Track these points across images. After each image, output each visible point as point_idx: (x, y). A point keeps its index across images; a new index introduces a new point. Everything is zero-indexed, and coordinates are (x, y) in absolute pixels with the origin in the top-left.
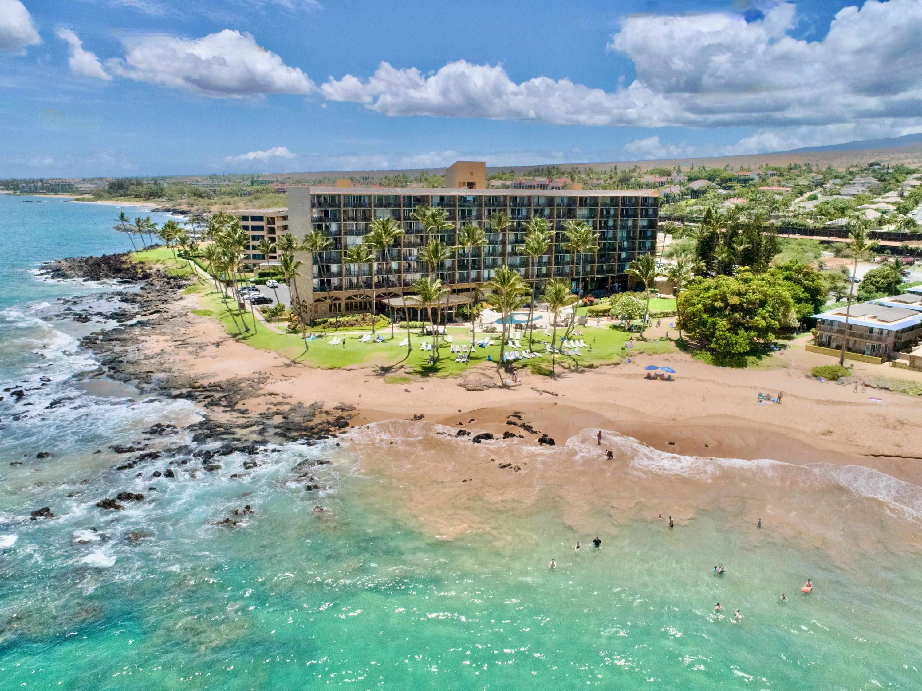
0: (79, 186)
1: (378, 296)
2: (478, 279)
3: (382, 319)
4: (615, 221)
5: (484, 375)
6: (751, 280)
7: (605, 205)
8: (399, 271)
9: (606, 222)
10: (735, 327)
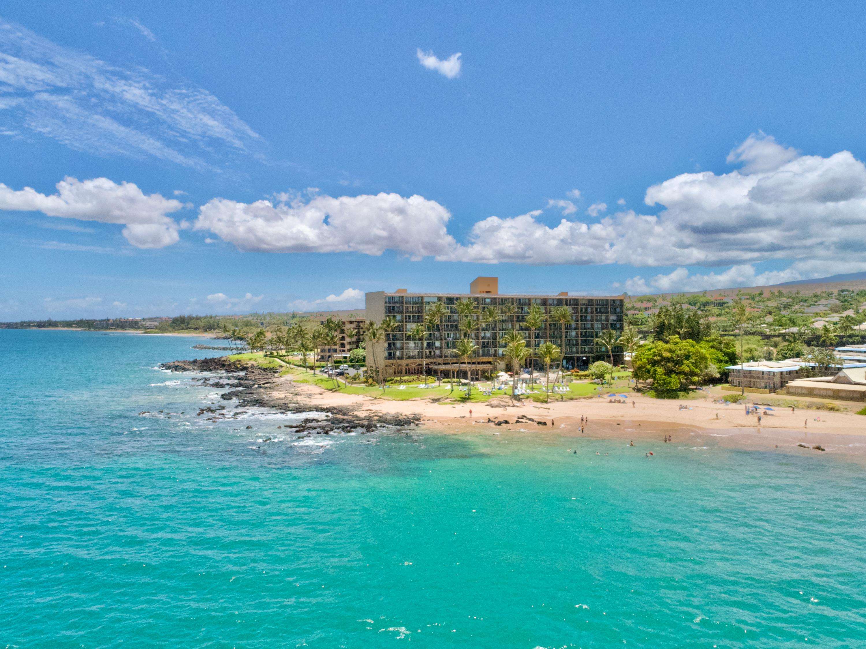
0: (144, 323)
1: (427, 364)
2: (495, 354)
3: (431, 379)
4: (592, 316)
5: (503, 401)
6: (678, 343)
7: (584, 304)
8: (441, 348)
9: (586, 317)
10: (669, 372)
